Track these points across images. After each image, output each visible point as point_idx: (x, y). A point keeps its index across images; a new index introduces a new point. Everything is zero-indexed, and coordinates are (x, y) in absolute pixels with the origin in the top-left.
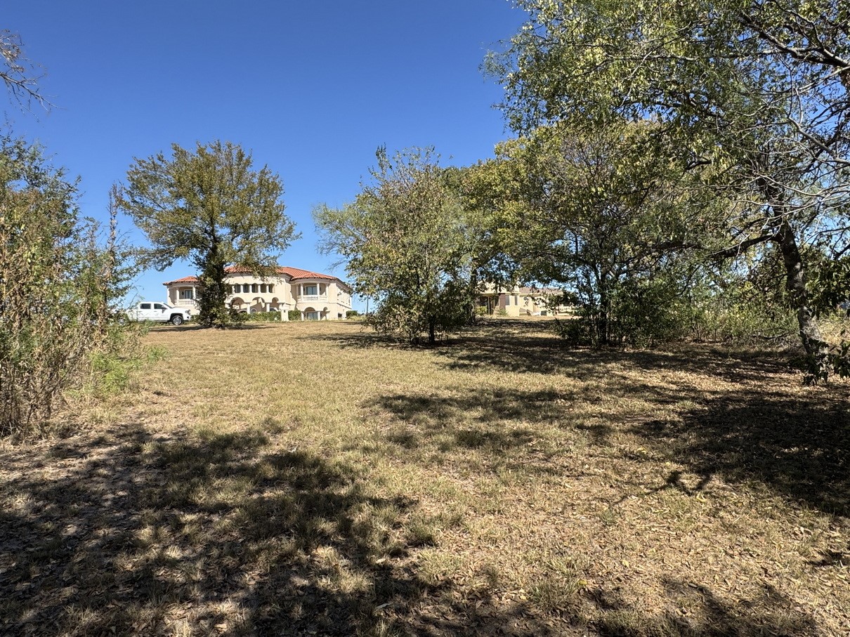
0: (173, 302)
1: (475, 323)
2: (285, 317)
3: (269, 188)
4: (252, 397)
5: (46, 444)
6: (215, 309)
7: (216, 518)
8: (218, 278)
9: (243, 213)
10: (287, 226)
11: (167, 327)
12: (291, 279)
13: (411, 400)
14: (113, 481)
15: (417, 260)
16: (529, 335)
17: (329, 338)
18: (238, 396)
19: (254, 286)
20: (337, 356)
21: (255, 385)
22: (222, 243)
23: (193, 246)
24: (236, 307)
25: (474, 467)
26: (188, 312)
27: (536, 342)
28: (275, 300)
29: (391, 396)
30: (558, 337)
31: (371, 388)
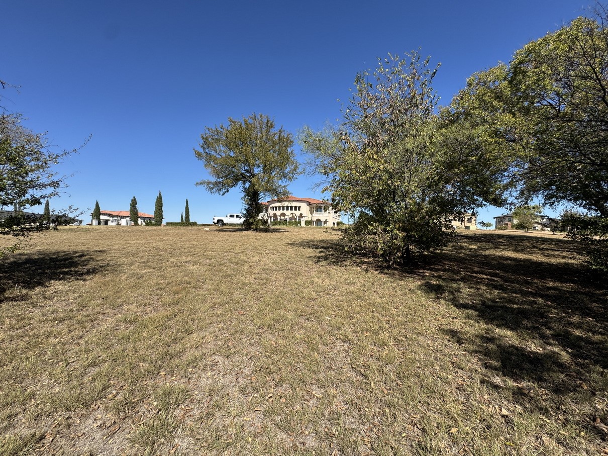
2: (303, 224)
3: (285, 142)
6: (253, 219)
12: (309, 204)
23: (240, 180)
28: (301, 214)
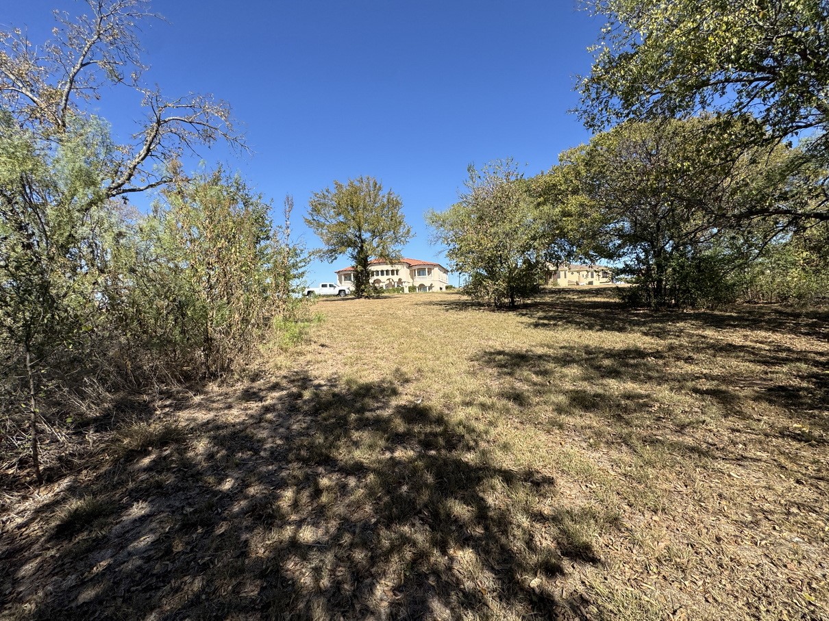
0: (341, 283)
2: (406, 290)
3: (394, 204)
4: (386, 349)
5: (240, 387)
6: (363, 286)
7: (352, 482)
8: (365, 266)
9: (378, 222)
10: (406, 229)
11: (336, 298)
12: (410, 266)
13: (511, 355)
14: (275, 427)
17: (437, 304)
18: (376, 348)
19: (387, 271)
20: (443, 317)
21: (388, 339)
22: (366, 243)
23: (349, 246)
24: (376, 285)
25: (599, 435)
26: (349, 289)
28: (400, 280)
29: (492, 350)
30: (617, 300)
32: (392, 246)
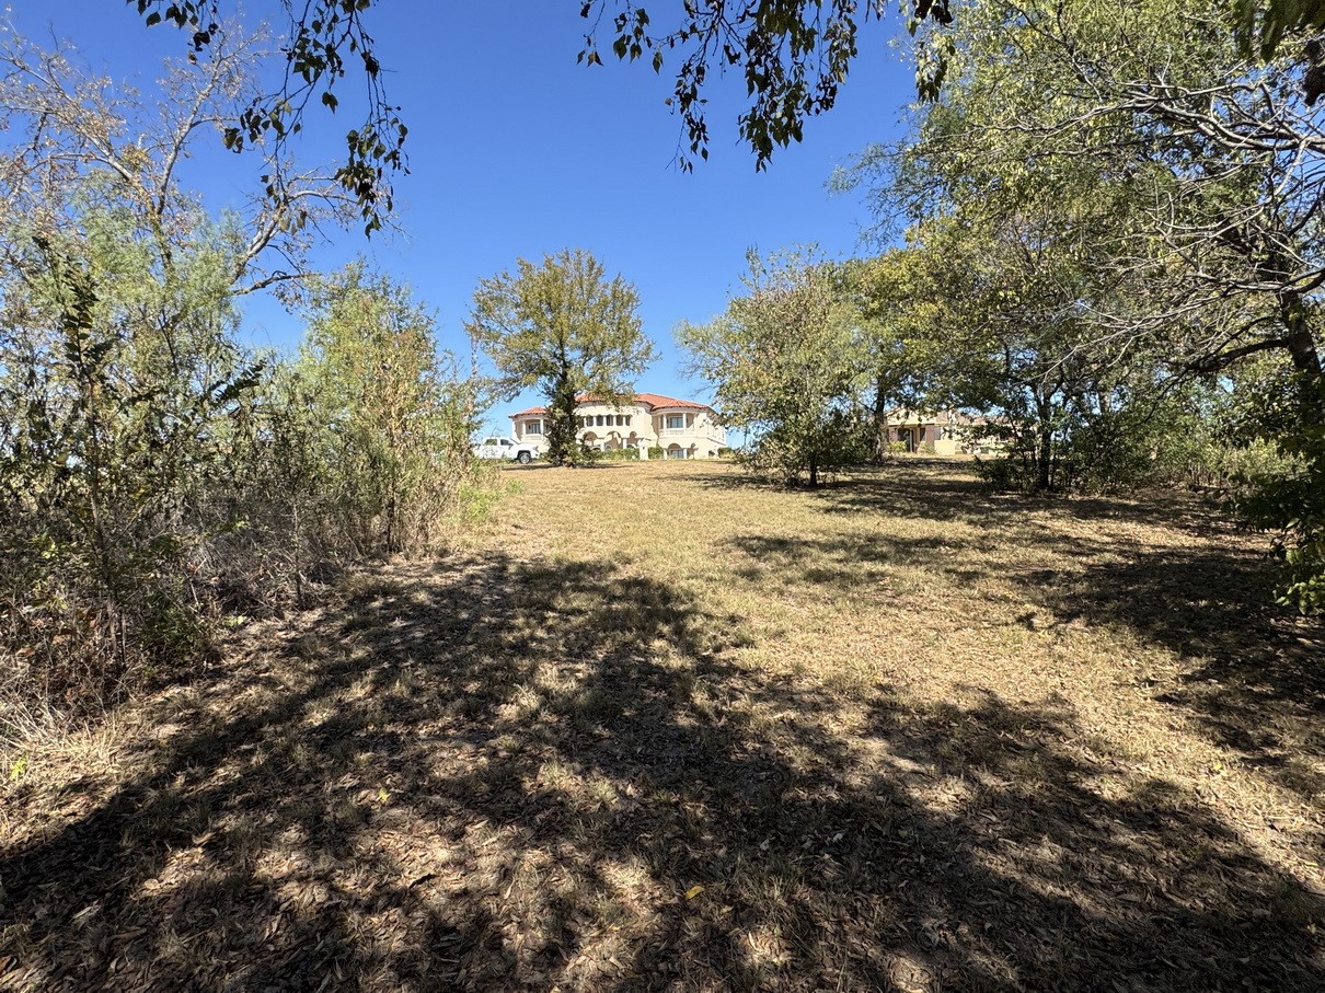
0: (520, 437)
1: (879, 462)
2: (644, 455)
4: (605, 533)
5: (430, 560)
7: (572, 618)
8: (568, 409)
9: (595, 333)
10: (644, 345)
11: (514, 465)
12: (652, 409)
13: (768, 541)
15: (796, 386)
16: (947, 478)
17: (692, 479)
18: (591, 532)
19: (609, 418)
20: (697, 497)
21: (608, 523)
22: (573, 368)
24: (588, 443)
25: (815, 599)
26: (536, 449)
27: (952, 486)
28: (633, 434)
29: (747, 536)
31: (727, 528)
32: (619, 376)
